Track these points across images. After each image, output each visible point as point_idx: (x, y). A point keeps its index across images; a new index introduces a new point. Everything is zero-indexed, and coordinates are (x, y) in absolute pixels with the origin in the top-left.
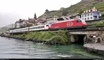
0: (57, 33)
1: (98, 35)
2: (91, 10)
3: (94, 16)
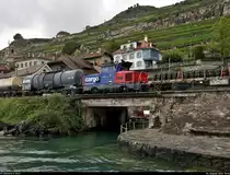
0: (46, 101)
1: (156, 108)
2: (139, 44)
3: (145, 61)
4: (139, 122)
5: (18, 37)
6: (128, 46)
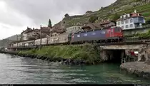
0: (82, 47)
1: (142, 50)
2: (131, 15)
4: (132, 58)
5: (67, 15)
6: (125, 16)
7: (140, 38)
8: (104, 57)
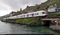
0: (34, 19)
5: (28, 6)
6: (51, 6)
7: (57, 16)
8: (43, 23)
